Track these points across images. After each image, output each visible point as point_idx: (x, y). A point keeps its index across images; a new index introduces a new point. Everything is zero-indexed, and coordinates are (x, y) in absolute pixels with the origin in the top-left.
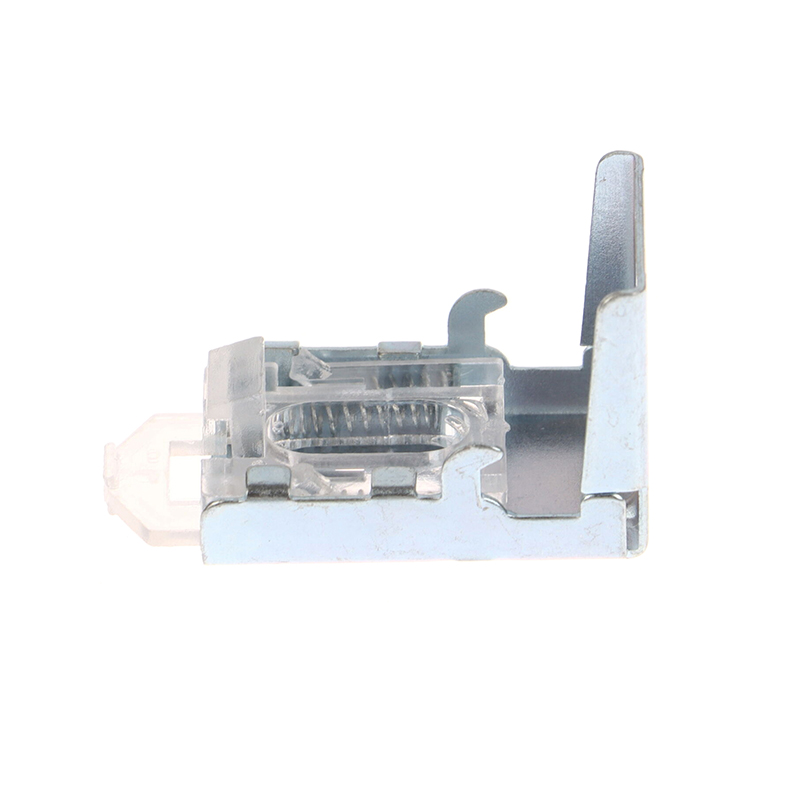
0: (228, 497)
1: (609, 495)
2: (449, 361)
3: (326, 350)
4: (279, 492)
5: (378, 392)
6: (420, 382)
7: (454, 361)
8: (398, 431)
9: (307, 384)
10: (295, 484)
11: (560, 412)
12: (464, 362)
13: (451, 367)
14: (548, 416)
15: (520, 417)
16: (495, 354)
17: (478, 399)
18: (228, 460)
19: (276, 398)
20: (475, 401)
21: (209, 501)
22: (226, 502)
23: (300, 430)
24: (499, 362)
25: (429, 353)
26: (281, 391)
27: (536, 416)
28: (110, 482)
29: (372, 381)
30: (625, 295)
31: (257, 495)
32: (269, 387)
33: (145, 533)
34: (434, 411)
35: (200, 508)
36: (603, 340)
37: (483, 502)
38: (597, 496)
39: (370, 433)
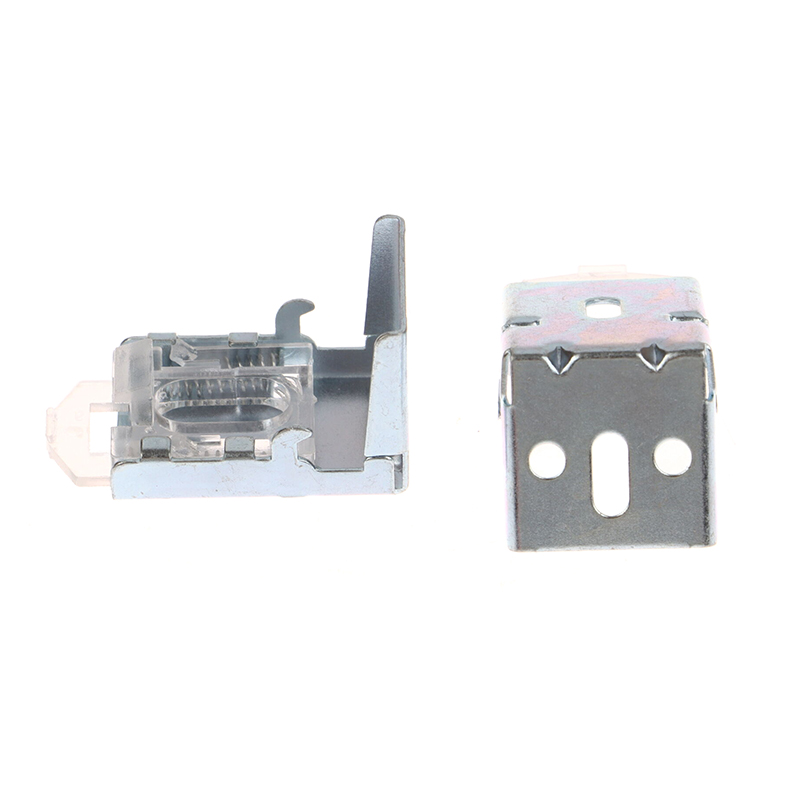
0: (129, 458)
1: (382, 457)
2: (276, 346)
3: (194, 337)
4: (162, 454)
5: (230, 369)
6: (257, 363)
7: (280, 345)
8: (243, 394)
9: (183, 363)
10: (173, 449)
11: (350, 376)
12: (287, 346)
13: (278, 350)
14: (342, 379)
15: (324, 380)
16: (307, 340)
17: (296, 375)
18: (128, 428)
19: (161, 375)
20: (293, 378)
21: (116, 460)
22: (128, 463)
23: (177, 394)
24: (310, 345)
25: (263, 339)
26: (164, 370)
27: (334, 379)
28: (51, 439)
29: (225, 361)
30: (393, 335)
31: (149, 457)
32: (157, 368)
33: (74, 478)
34: (267, 384)
35: (110, 466)
36: (378, 363)
37: (299, 462)
38: (374, 457)
39: (224, 396)
